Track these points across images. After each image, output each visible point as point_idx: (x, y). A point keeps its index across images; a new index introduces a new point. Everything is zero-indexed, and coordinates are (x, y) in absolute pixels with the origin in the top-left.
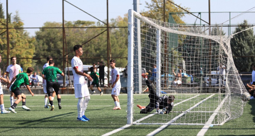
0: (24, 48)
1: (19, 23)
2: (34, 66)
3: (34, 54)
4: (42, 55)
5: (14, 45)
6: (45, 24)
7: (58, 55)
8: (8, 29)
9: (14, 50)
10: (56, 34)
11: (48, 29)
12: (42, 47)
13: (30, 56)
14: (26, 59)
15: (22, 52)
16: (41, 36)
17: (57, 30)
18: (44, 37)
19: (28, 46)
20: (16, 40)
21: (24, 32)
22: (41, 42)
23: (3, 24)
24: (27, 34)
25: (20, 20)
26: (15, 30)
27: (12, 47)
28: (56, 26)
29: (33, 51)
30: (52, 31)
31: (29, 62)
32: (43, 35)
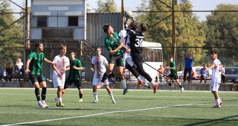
0: (192, 35)
1: (186, 5)
2: (204, 56)
3: (204, 42)
4: (213, 44)
5: (181, 32)
6: (218, 6)
7: (233, 44)
8: (173, 12)
9: (181, 38)
10: (231, 19)
11: (221, 13)
12: (215, 35)
13: (200, 45)
14: (194, 48)
15: (190, 40)
16: (213, 21)
17: (233, 13)
18: (216, 22)
19: (197, 32)
20: (183, 25)
21: (193, 16)
22: (213, 28)
23: (168, 6)
24: (196, 18)
25: (188, 1)
26: (182, 14)
27: (178, 34)
28: (232, 10)
29: (203, 39)
30: (227, 14)
31: (198, 52)
32: (215, 20)
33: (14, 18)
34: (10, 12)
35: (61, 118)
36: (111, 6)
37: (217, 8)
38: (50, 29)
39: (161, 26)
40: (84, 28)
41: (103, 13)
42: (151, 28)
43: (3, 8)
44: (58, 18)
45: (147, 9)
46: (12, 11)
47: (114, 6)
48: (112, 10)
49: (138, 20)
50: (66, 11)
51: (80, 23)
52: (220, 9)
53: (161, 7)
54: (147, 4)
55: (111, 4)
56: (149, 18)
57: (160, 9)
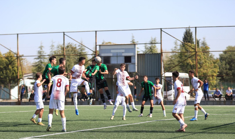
0: (210, 67)
1: (205, 47)
2: (218, 82)
3: (218, 72)
4: (224, 73)
5: (202, 65)
6: (227, 48)
8: (196, 52)
9: (202, 69)
11: (230, 52)
12: (225, 67)
13: (215, 74)
14: (211, 77)
15: (208, 71)
19: (213, 66)
20: (203, 61)
21: (210, 55)
22: (224, 62)
23: (193, 48)
24: (212, 56)
25: (206, 44)
26: (203, 53)
27: (200, 67)
29: (217, 70)
30: (233, 53)
31: (214, 79)
32: (225, 57)
33: (88, 58)
34: (85, 54)
35: (120, 125)
36: (154, 49)
37: (226, 49)
38: (112, 65)
39: (188, 62)
40: (135, 64)
41: (148, 54)
42: (181, 63)
43: (80, 51)
44: (117, 58)
45: (178, 50)
46: (86, 53)
47: (156, 48)
48: (154, 52)
49: (172, 58)
50: (123, 53)
51: (132, 60)
52: (229, 50)
53: (188, 48)
54: (179, 47)
55: (154, 47)
56: (180, 56)
57: (187, 50)
